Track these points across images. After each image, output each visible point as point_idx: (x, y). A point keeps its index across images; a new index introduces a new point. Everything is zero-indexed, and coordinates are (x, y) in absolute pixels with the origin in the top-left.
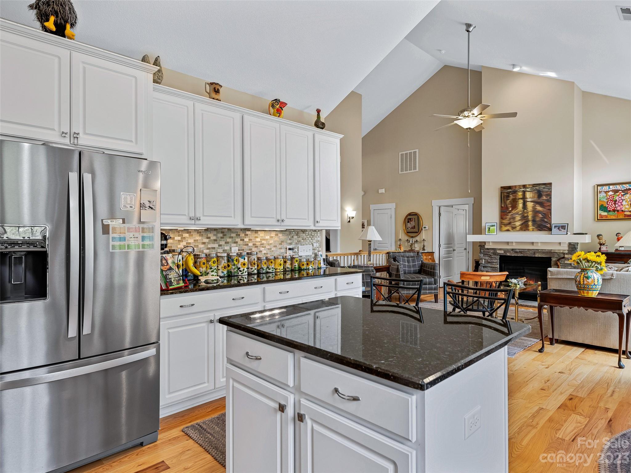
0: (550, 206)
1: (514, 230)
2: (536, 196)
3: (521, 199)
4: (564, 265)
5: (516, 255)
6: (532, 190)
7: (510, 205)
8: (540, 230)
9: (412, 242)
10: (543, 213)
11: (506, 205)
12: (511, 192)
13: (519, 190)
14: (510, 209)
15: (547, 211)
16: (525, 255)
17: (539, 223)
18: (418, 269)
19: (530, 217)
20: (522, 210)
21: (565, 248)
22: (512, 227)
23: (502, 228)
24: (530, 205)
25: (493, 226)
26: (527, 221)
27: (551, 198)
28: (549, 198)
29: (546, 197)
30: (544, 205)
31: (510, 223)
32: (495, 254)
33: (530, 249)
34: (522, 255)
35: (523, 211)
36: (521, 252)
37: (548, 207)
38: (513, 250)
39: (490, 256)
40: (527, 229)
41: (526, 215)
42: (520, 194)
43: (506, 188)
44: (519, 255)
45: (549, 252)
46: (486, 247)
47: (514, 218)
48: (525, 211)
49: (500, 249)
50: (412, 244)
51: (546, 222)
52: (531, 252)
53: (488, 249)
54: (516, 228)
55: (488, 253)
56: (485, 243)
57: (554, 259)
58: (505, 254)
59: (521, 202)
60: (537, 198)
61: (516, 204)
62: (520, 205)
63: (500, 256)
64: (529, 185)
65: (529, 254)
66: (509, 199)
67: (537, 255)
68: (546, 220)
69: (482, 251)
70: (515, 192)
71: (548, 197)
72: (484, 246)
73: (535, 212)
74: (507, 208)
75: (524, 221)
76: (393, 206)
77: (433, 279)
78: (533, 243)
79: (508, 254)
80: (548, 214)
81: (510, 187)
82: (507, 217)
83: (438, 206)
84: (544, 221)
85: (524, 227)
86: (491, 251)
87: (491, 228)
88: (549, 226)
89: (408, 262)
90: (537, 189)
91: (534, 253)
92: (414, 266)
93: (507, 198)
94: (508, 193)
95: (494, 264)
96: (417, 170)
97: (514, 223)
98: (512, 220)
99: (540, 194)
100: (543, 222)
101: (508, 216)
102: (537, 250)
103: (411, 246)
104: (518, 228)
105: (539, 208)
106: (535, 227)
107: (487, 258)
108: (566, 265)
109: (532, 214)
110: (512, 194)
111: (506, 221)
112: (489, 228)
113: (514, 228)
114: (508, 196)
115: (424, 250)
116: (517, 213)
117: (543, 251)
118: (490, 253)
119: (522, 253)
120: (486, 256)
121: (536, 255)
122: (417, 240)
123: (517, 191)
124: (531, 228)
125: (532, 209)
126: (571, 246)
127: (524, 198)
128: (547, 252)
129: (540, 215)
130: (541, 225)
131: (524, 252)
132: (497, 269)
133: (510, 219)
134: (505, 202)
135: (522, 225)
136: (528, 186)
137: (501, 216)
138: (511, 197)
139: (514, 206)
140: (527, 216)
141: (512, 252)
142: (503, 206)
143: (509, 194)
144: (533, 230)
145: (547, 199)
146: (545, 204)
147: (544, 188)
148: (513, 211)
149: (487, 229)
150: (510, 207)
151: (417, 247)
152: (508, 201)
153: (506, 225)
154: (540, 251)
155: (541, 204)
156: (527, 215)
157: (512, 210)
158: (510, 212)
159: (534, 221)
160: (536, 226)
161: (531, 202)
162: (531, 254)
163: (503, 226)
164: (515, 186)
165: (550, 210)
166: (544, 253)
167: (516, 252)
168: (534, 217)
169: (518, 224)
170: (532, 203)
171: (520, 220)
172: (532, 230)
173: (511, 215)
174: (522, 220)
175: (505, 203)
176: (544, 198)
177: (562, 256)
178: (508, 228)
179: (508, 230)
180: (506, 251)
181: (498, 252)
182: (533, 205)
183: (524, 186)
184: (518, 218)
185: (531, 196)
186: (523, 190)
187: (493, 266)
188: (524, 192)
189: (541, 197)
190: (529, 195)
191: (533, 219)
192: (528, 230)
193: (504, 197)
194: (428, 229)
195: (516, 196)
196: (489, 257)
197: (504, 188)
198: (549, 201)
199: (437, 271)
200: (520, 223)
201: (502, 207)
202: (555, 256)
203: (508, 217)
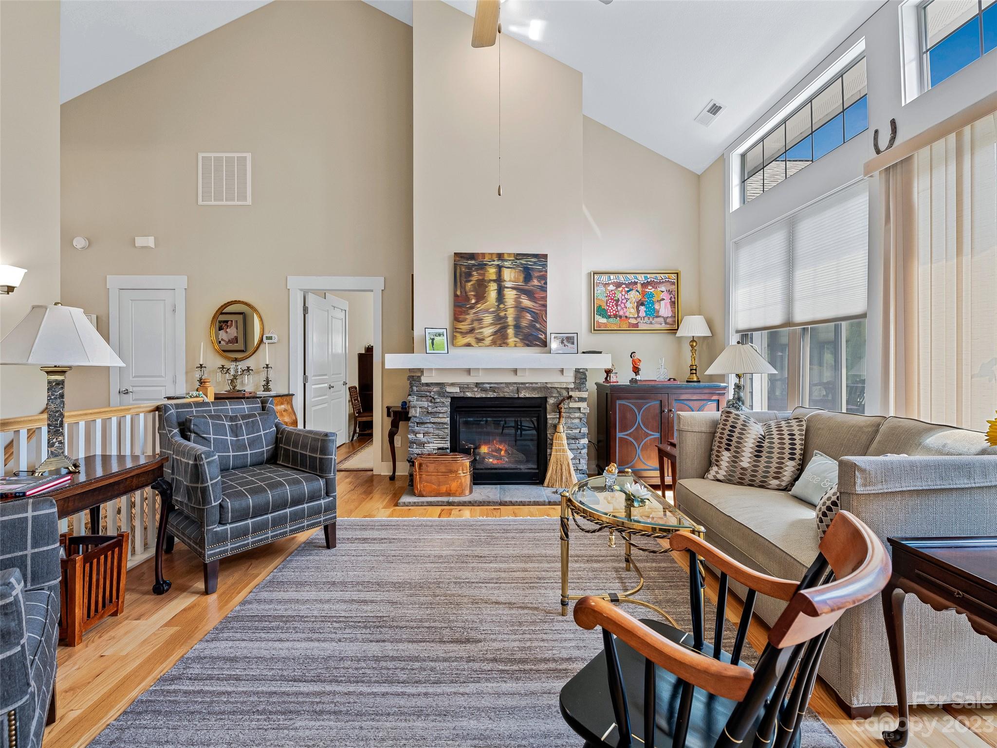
0: (545, 298)
1: (480, 344)
2: (521, 278)
3: (494, 281)
4: (567, 410)
5: (484, 396)
6: (514, 265)
7: (473, 293)
8: (528, 345)
9: (236, 371)
10: (534, 312)
11: (466, 293)
12: (474, 265)
13: (490, 263)
14: (473, 301)
15: (540, 308)
16: (502, 395)
17: (526, 331)
18: (268, 451)
19: (510, 320)
20: (497, 304)
21: (568, 379)
22: (476, 338)
23: (457, 340)
24: (510, 295)
25: (440, 335)
26: (504, 327)
27: (546, 283)
28: (544, 284)
29: (538, 281)
30: (535, 298)
31: (472, 331)
32: (442, 394)
33: (510, 383)
34: (495, 395)
35: (498, 306)
36: (493, 389)
37: (542, 301)
38: (477, 384)
39: (432, 400)
40: (504, 343)
41: (502, 314)
42: (492, 272)
43: (465, 256)
44: (491, 395)
45: (544, 387)
46: (424, 380)
47: (480, 320)
48: (502, 306)
49: (453, 385)
50: (235, 377)
51: (539, 330)
52: (511, 388)
53: (427, 385)
54: (483, 340)
55: (428, 394)
56: (421, 371)
57: (551, 401)
58: (462, 395)
59: (493, 287)
60: (522, 283)
61: (485, 292)
62: (492, 294)
63: (452, 398)
64: (509, 254)
65: (509, 393)
66: (470, 281)
67: (522, 395)
68: (538, 326)
69: (415, 388)
70: (482, 267)
71: (543, 282)
72: (419, 377)
73: (520, 310)
74: (468, 299)
75: (499, 326)
76: (181, 282)
77: (322, 482)
78: (515, 371)
79: (469, 395)
80: (540, 316)
81: (472, 256)
82: (467, 317)
83: (301, 290)
84: (534, 326)
85: (500, 339)
86: (435, 390)
87: (437, 339)
88: (543, 337)
89: (236, 431)
90: (522, 264)
91: (518, 391)
92: (253, 443)
93: (466, 278)
94: (469, 267)
95: (441, 415)
96: (249, 201)
97: (481, 331)
98: (476, 324)
99: (528, 274)
100: (534, 330)
101: (468, 314)
102: (522, 383)
103: (232, 381)
104: (488, 341)
105: (526, 302)
106: (520, 339)
107: (425, 404)
108: (571, 411)
109: (514, 313)
110: (477, 270)
111: (464, 326)
112: (433, 340)
113: (480, 340)
114: (469, 275)
115: (267, 388)
116: (487, 311)
117: (533, 387)
118: (432, 393)
119: (494, 392)
120: (424, 399)
121: (521, 393)
122: (248, 368)
123: (486, 265)
124: (512, 339)
125: (514, 303)
126: (579, 375)
127: (499, 280)
128: (540, 388)
129: (529, 317)
130: (530, 335)
131: (498, 388)
132: (446, 426)
133: (473, 321)
134: (463, 285)
135: (495, 333)
136: (506, 257)
137: (455, 314)
138: (475, 276)
139: (481, 296)
140: (506, 317)
141: (476, 389)
142: (458, 293)
143: (471, 269)
144: (515, 346)
145: (539, 284)
146: (536, 296)
147: (535, 263)
148: (479, 306)
149: (429, 342)
150: (472, 297)
151: (249, 385)
152: (469, 284)
153: (464, 334)
154: (527, 385)
155: (530, 294)
156: (505, 314)
157: (476, 303)
158: (472, 308)
159: (517, 327)
160: (521, 337)
161: (513, 288)
162: (512, 392)
163: (458, 335)
164: (483, 255)
165: (545, 306)
166: (534, 389)
167: (484, 390)
168: (518, 319)
169: (488, 331)
170: (514, 292)
171: (492, 324)
172: (513, 345)
173: (475, 313)
174: (497, 324)
175: (463, 288)
176: (535, 282)
177: (565, 394)
178: (469, 339)
179: (468, 345)
180: (463, 387)
181: (449, 389)
182: (516, 295)
183: (500, 256)
184: (488, 319)
185: (512, 277)
186: (498, 265)
187: (439, 420)
188: (500, 268)
189: (529, 281)
190: (509, 275)
191: (515, 323)
192: (507, 344)
193: (461, 275)
194: (279, 340)
195: (484, 275)
196: (431, 402)
197: (461, 257)
198: (544, 289)
199: (333, 457)
200: (491, 331)
201: (456, 296)
202: (554, 395)
203: (470, 317)
